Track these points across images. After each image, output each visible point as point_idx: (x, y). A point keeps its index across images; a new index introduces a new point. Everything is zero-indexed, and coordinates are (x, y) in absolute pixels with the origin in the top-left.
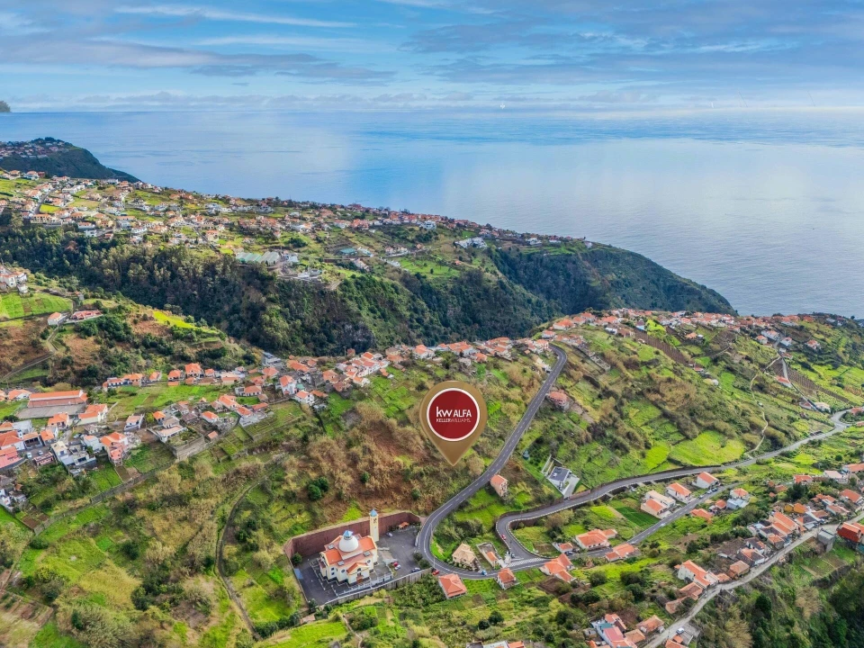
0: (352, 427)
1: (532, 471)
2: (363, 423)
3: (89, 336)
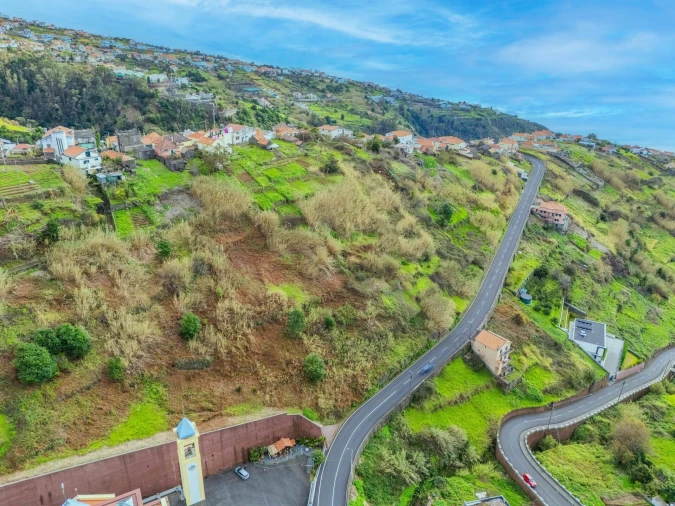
0: (177, 220)
1: (542, 323)
2: (203, 215)
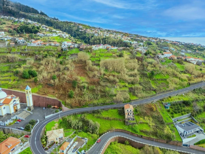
1: (165, 115)
2: (76, 59)
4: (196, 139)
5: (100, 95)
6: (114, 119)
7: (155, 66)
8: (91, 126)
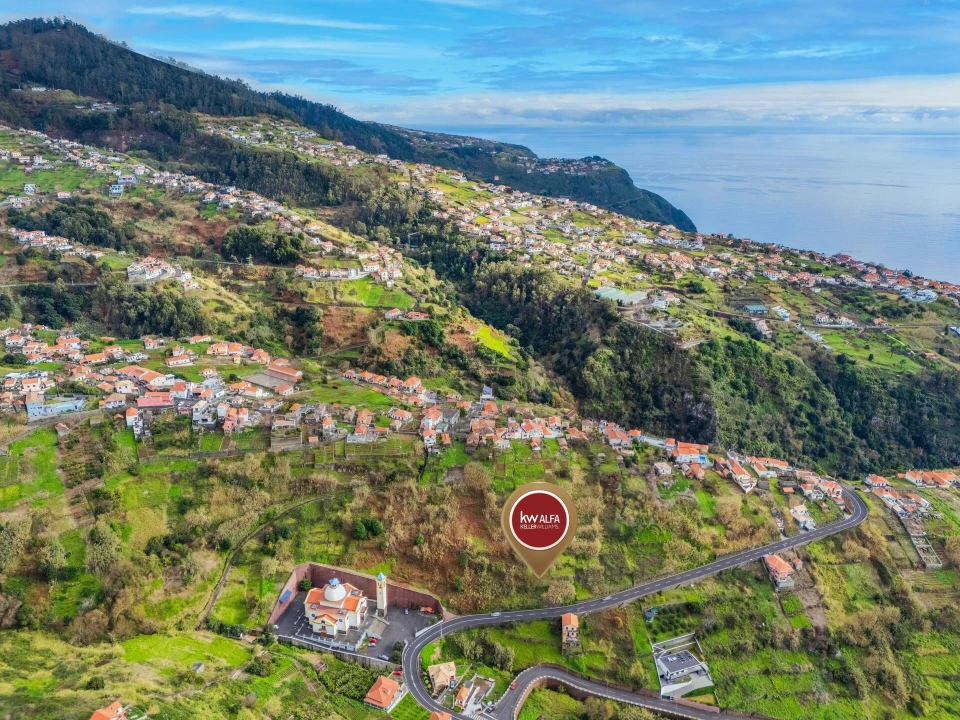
0: (448, 484)
1: (640, 636)
2: (461, 485)
3: (408, 334)
4: (690, 686)
5: (514, 589)
6: (541, 643)
7: (642, 506)
8: (500, 656)
